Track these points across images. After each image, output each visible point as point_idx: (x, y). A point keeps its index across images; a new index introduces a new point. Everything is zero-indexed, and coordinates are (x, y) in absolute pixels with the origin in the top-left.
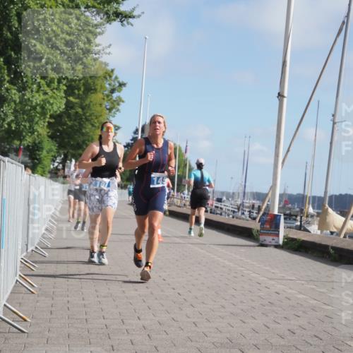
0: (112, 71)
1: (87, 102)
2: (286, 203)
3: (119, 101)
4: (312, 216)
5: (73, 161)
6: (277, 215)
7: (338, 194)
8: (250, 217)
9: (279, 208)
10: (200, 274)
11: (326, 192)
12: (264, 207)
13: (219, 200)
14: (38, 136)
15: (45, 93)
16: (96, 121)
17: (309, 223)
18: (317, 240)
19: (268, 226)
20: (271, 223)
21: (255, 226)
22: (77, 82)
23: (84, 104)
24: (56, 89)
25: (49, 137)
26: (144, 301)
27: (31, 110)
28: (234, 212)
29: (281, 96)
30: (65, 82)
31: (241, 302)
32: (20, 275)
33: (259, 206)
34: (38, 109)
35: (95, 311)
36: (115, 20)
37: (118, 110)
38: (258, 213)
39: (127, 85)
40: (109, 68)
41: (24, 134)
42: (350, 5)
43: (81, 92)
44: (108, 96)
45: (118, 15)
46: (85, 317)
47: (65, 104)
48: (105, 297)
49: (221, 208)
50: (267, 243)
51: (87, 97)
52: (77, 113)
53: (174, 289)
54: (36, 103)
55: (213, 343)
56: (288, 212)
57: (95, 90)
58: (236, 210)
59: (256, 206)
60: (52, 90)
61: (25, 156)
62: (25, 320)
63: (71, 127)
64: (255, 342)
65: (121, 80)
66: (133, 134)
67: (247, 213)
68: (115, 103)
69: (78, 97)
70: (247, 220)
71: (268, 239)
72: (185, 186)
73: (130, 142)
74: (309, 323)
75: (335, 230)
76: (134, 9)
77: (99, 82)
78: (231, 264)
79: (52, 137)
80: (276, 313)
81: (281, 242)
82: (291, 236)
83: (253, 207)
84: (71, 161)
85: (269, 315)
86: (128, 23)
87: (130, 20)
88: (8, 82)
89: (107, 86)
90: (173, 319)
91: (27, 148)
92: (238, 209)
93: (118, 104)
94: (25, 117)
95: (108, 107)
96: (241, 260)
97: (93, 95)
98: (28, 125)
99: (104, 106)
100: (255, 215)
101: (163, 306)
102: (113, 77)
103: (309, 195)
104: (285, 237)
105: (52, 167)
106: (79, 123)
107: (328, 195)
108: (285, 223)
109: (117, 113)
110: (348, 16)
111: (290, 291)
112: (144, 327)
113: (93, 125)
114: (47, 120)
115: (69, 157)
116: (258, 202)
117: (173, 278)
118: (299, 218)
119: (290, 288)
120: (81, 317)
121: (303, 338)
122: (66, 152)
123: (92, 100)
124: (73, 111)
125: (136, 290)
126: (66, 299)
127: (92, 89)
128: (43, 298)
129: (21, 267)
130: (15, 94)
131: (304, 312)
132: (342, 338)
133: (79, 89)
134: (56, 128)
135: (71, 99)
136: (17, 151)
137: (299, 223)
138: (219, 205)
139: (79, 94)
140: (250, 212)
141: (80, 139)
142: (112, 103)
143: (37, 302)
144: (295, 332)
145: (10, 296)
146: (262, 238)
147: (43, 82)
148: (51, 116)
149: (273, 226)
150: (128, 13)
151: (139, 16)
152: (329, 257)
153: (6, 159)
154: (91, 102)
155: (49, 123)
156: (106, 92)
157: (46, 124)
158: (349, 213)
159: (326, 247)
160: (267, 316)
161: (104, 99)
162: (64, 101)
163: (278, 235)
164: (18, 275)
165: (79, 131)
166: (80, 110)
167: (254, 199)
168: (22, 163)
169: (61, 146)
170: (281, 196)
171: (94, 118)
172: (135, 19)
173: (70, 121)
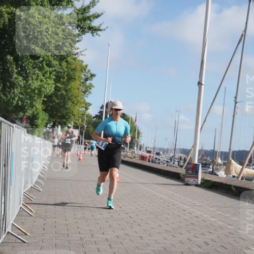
0: (86, 66)
1: (69, 87)
2: (203, 156)
3: (91, 86)
4: (220, 165)
5: (60, 126)
6: (197, 164)
7: (238, 150)
8: (178, 165)
9: (198, 159)
10: (145, 204)
11: (230, 149)
12: (188, 159)
13: (158, 154)
14: (36, 110)
15: (41, 81)
16: (75, 100)
17: (218, 170)
18: (224, 181)
19: (191, 172)
20: (193, 169)
21: (182, 171)
22: (63, 73)
23: (67, 88)
24: (49, 78)
25: (44, 110)
26: (107, 222)
27: (31, 92)
28: (168, 162)
29: (200, 84)
30: (54, 73)
31: (173, 223)
32: (23, 204)
33: (185, 158)
34: (36, 91)
35: (73, 229)
36: (88, 32)
37: (90, 93)
38: (184, 163)
39: (96, 76)
40: (84, 64)
41: (27, 108)
42: (246, 23)
43: (65, 80)
44: (83, 83)
45: (90, 28)
46: (66, 232)
47: (54, 88)
48: (80, 219)
49: (159, 159)
50: (190, 183)
51: (69, 84)
52: (62, 94)
53: (127, 214)
54: (35, 87)
55: (153, 251)
56: (204, 162)
57: (75, 79)
58: (170, 161)
59: (183, 158)
60: (45, 79)
61: (27, 123)
62: (26, 234)
63: (58, 104)
64: (182, 250)
65: (92, 72)
66: (100, 109)
67: (176, 163)
68: (88, 88)
69: (63, 83)
70: (177, 167)
71: (191, 180)
72: (135, 144)
73: (98, 114)
74: (218, 237)
75: (236, 175)
76: (101, 25)
77: (77, 74)
78: (166, 198)
79: (45, 110)
80: (196, 231)
81: (199, 183)
82: (207, 179)
83: (181, 158)
84: (58, 126)
85: (191, 232)
86: (97, 34)
87: (99, 32)
88: (16, 73)
89: (83, 76)
90: (126, 234)
91: (29, 118)
92: (171, 160)
93: (90, 89)
94: (28, 97)
95: (83, 90)
96: (173, 194)
97: (73, 82)
98: (29, 102)
99: (80, 90)
100: (182, 164)
101: (119, 225)
102: (87, 70)
103: (218, 151)
104: (202, 179)
105: (45, 130)
106: (64, 101)
107: (231, 151)
108: (202, 169)
109: (90, 94)
110: (245, 31)
111: (205, 216)
112: (106, 239)
113: (73, 103)
114: (42, 99)
115: (57, 124)
116: (184, 155)
117: (127, 206)
118: (211, 166)
119: (206, 214)
120: (64, 232)
121: (214, 248)
122: (54, 120)
123: (72, 85)
124: (60, 93)
125: (101, 214)
126: (54, 220)
127: (72, 78)
128: (38, 220)
129: (23, 198)
130: (21, 81)
131: (215, 230)
132: (240, 248)
133: (64, 78)
134: (48, 104)
135: (58, 85)
136: (21, 120)
137: (211, 170)
138: (158, 157)
139: (64, 82)
140: (178, 162)
141: (64, 112)
142: (86, 88)
143: (35, 222)
144: (209, 243)
145: (16, 217)
146: (186, 180)
147: (40, 73)
148: (45, 96)
149: (194, 172)
150: (97, 27)
151: (104, 30)
152: (232, 193)
153: (15, 125)
154: (72, 87)
155: (43, 101)
156: (82, 81)
157: (42, 101)
158: (244, 163)
159: (230, 186)
160: (190, 232)
161: (80, 85)
162: (54, 86)
163: (197, 178)
164: (21, 204)
165: (64, 106)
166: (64, 92)
167: (181, 153)
168: (25, 127)
169: (51, 116)
170: (200, 151)
171: (74, 98)
172: (101, 32)
173: (57, 99)
